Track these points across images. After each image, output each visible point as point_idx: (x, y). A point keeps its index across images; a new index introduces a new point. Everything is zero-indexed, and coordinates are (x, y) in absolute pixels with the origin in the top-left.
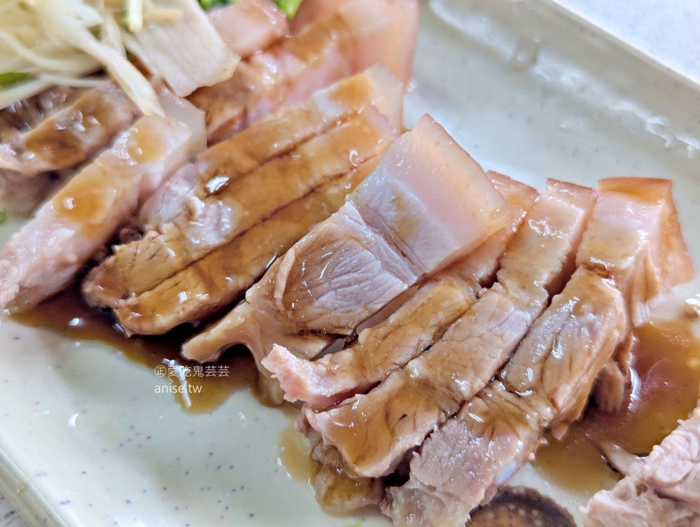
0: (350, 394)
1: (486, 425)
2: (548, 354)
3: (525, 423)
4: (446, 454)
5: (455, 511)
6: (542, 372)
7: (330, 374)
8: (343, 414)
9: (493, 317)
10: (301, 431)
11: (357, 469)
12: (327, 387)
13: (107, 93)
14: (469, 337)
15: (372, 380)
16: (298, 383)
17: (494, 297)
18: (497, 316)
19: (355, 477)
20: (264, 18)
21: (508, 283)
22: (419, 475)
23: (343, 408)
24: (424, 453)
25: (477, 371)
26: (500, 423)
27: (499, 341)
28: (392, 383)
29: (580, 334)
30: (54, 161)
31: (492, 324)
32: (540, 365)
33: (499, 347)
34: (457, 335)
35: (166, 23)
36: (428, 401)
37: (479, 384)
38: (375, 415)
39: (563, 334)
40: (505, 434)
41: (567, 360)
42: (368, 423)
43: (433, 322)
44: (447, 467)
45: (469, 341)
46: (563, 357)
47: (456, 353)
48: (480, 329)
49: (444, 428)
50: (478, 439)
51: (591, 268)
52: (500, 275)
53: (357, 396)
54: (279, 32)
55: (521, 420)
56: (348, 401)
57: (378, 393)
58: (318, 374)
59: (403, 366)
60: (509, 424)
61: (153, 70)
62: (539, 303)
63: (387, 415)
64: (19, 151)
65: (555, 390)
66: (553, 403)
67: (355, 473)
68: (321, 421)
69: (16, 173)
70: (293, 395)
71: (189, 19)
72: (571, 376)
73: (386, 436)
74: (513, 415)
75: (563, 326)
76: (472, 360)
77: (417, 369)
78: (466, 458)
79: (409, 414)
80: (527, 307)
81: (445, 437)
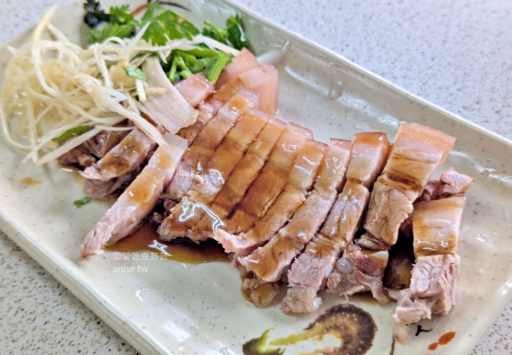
0: (255, 247)
1: (317, 253)
2: (340, 220)
3: (334, 249)
4: (302, 268)
5: (311, 292)
6: (339, 227)
7: (244, 239)
8: (254, 257)
9: (313, 205)
10: (235, 267)
11: (263, 279)
12: (243, 244)
13: (136, 136)
14: (304, 215)
15: (263, 240)
16: (230, 243)
17: (313, 196)
18: (315, 204)
19: (263, 283)
20: (203, 86)
21: (318, 189)
22: (292, 279)
23: (254, 254)
24: (293, 270)
25: (309, 230)
26: (324, 251)
27: (317, 215)
28: (274, 240)
29: (352, 209)
30: (117, 173)
31: (313, 208)
32: (337, 225)
33: (318, 217)
34: (299, 215)
35: (157, 96)
36: (290, 245)
37: (311, 235)
38: (268, 254)
39: (345, 210)
40: (326, 255)
41: (348, 221)
42: (265, 259)
43: (286, 210)
44: (304, 273)
45: (305, 217)
46: (346, 220)
47: (299, 223)
48: (309, 211)
49: (300, 258)
50: (315, 259)
51: (352, 180)
52: (315, 186)
53: (259, 248)
54: (211, 91)
55: (332, 248)
56: (255, 251)
57: (268, 246)
58: (239, 240)
59: (277, 232)
60: (328, 251)
61: (157, 122)
62: (333, 196)
63: (273, 254)
64: (99, 170)
65: (345, 234)
66: (345, 240)
67: (263, 281)
68: (245, 261)
69: (98, 180)
70: (229, 249)
71: (168, 92)
72: (351, 228)
73: (274, 263)
74: (328, 247)
75: (345, 206)
76: (307, 225)
77: (283, 232)
78: (311, 268)
79: (283, 252)
80: (327, 199)
81: (301, 262)
